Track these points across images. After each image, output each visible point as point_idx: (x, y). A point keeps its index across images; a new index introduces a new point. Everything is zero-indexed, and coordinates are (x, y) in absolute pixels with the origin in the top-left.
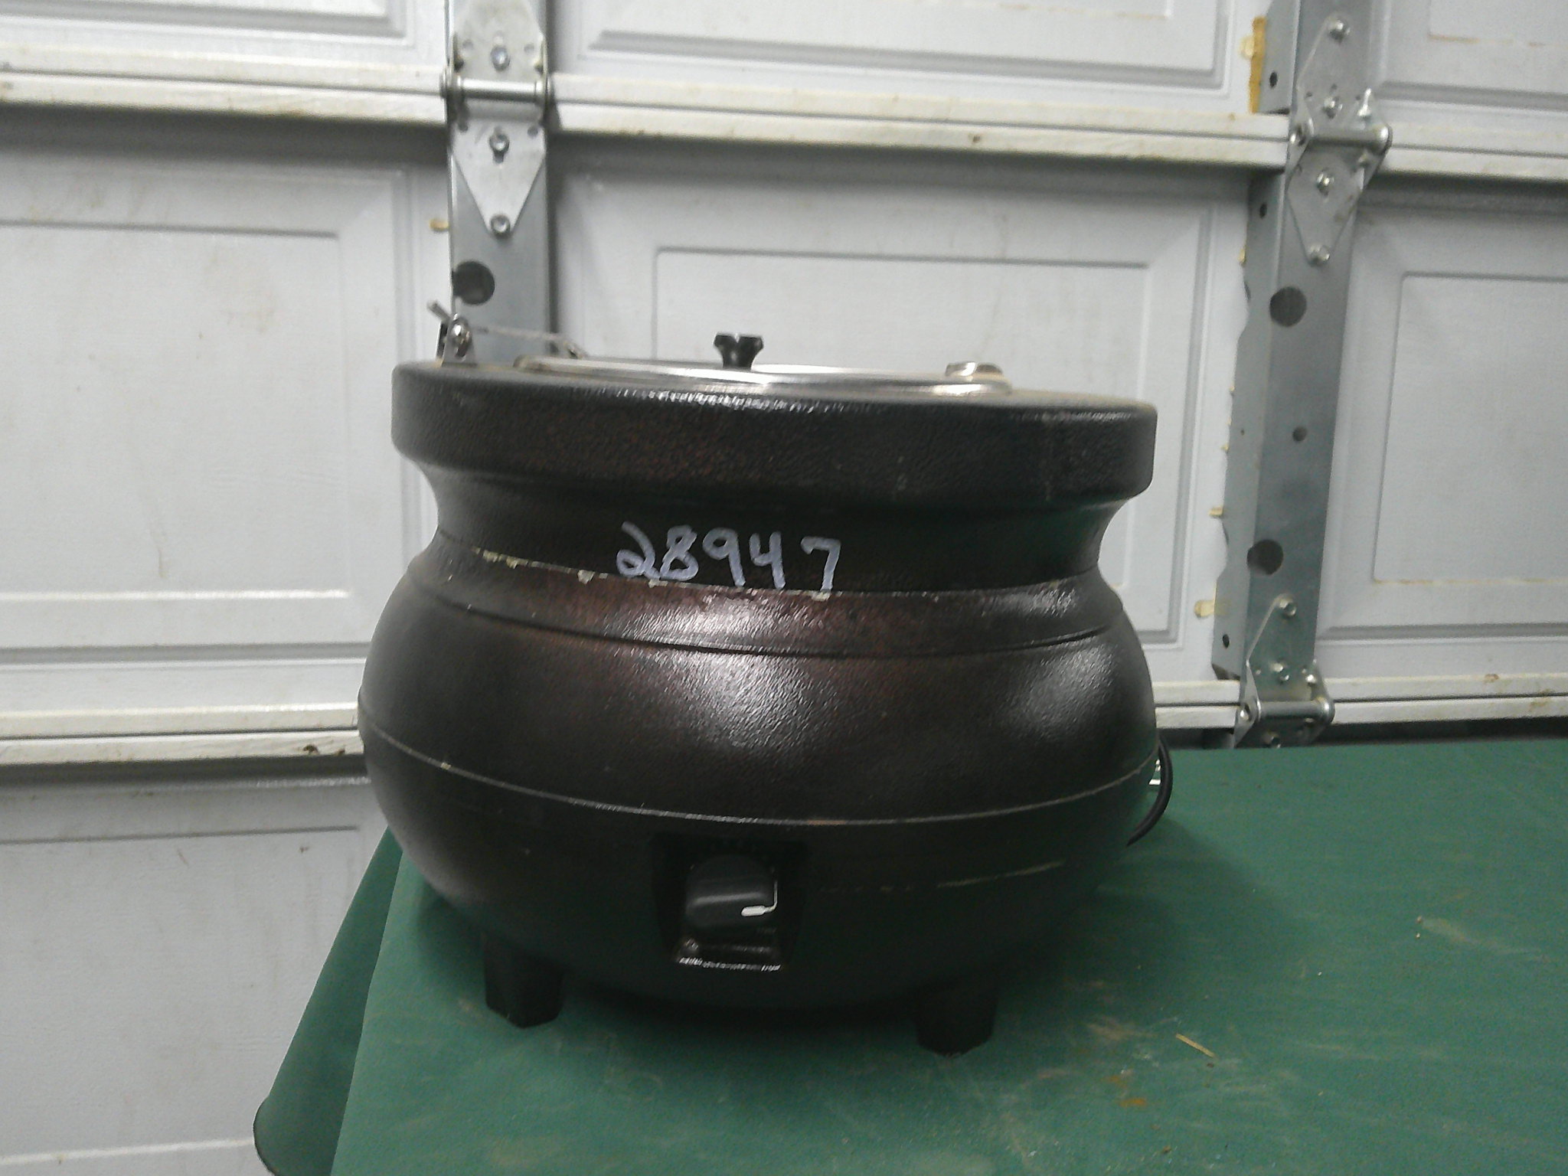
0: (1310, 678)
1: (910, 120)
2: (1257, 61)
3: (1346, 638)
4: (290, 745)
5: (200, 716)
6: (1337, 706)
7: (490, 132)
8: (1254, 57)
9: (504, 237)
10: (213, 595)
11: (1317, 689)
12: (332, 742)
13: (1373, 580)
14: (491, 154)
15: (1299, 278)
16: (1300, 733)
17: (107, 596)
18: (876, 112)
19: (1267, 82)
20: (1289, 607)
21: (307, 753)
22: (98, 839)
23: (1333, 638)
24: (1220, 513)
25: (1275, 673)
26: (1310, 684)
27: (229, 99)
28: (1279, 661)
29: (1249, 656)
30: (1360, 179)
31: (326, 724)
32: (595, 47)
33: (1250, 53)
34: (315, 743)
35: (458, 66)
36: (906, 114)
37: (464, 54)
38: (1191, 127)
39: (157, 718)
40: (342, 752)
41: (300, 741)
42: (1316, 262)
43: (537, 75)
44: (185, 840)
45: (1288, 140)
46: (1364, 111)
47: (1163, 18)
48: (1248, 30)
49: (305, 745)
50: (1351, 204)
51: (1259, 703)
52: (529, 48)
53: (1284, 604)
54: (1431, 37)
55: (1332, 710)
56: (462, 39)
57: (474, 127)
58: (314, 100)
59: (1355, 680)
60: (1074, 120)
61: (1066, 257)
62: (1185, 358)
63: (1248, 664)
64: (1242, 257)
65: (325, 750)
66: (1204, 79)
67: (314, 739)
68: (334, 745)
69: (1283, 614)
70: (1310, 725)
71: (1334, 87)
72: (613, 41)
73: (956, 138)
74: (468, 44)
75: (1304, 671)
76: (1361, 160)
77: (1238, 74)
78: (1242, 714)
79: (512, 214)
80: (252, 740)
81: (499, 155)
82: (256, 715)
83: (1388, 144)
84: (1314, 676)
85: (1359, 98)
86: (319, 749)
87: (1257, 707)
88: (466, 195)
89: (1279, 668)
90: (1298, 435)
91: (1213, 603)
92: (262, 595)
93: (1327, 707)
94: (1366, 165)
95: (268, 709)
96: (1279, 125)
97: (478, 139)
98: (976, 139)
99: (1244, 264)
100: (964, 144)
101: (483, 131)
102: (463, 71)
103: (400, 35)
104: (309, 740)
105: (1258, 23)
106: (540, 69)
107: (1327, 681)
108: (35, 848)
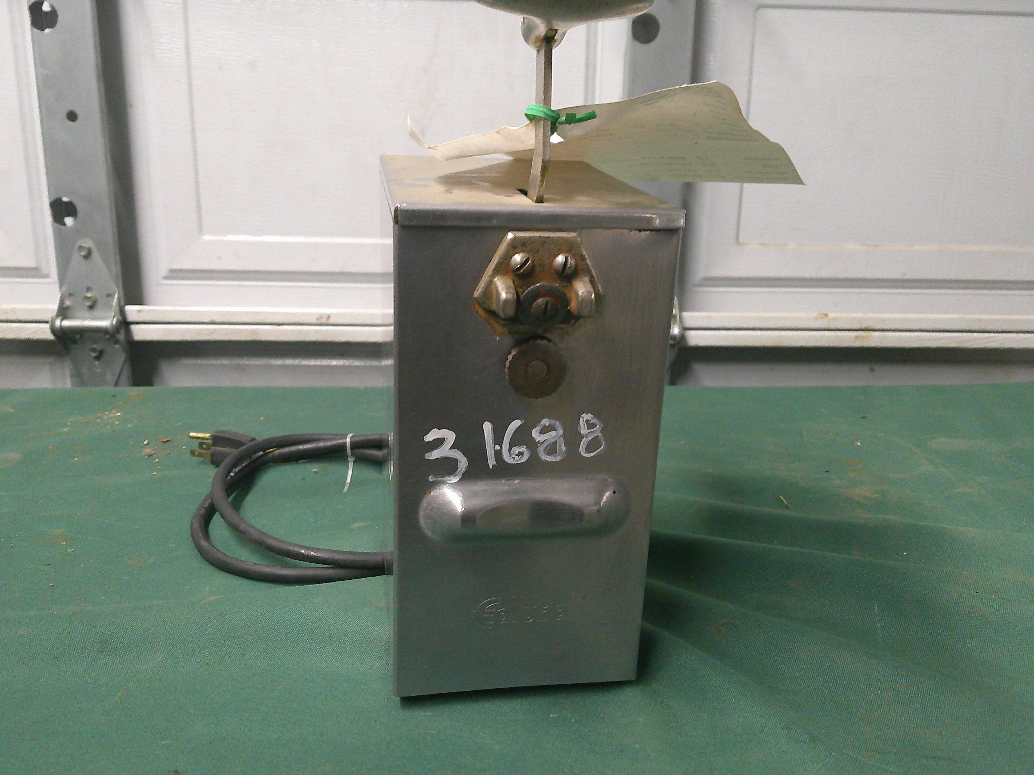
13: (737, 243)
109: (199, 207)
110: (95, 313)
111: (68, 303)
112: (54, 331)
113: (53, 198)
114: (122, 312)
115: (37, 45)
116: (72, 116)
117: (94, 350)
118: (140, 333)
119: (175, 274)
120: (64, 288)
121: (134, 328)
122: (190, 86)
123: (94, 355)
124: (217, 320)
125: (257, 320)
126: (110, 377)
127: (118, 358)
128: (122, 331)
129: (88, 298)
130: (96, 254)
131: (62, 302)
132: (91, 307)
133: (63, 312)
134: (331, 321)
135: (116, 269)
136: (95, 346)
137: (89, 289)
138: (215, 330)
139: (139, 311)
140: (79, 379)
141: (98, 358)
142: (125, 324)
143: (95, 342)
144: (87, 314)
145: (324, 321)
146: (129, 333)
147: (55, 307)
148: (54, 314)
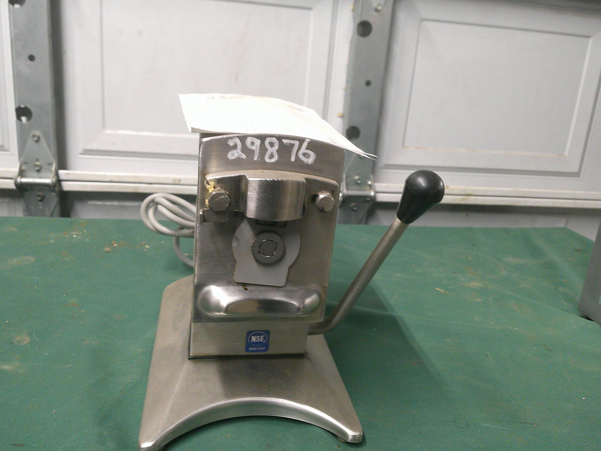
3: (390, 169)
11: (371, 187)
13: (404, 146)
15: (369, 17)
16: (364, 204)
23: (387, 168)
24: (340, 115)
26: (369, 185)
28: (357, 175)
29: (346, 172)
42: (376, 10)
51: (345, 190)
62: (327, 50)
63: (344, 176)
64: (352, 9)
70: (368, 201)
75: (368, 180)
78: (341, 195)
84: (372, 182)
89: (357, 178)
90: (368, 83)
93: (373, 194)
107: (376, 184)
109: (103, 114)
110: (42, 174)
111: (24, 168)
112: (16, 184)
113: (17, 106)
114: (57, 174)
115: (12, 15)
116: (31, 58)
117: (39, 196)
118: (67, 186)
119: (87, 152)
120: (22, 159)
121: (64, 184)
122: (102, 42)
123: (39, 198)
124: (114, 180)
125: (138, 180)
126: (47, 212)
127: (54, 200)
128: (57, 185)
129: (37, 166)
130: (43, 139)
131: (20, 167)
132: (38, 171)
133: (22, 173)
134: (182, 182)
135: (54, 148)
136: (39, 193)
137: (37, 160)
138: (112, 186)
139: (67, 174)
140: (28, 211)
141: (41, 201)
142: (59, 181)
143: (40, 191)
144: (35, 174)
145: (177, 182)
146: (60, 186)
147: (17, 170)
148: (17, 174)
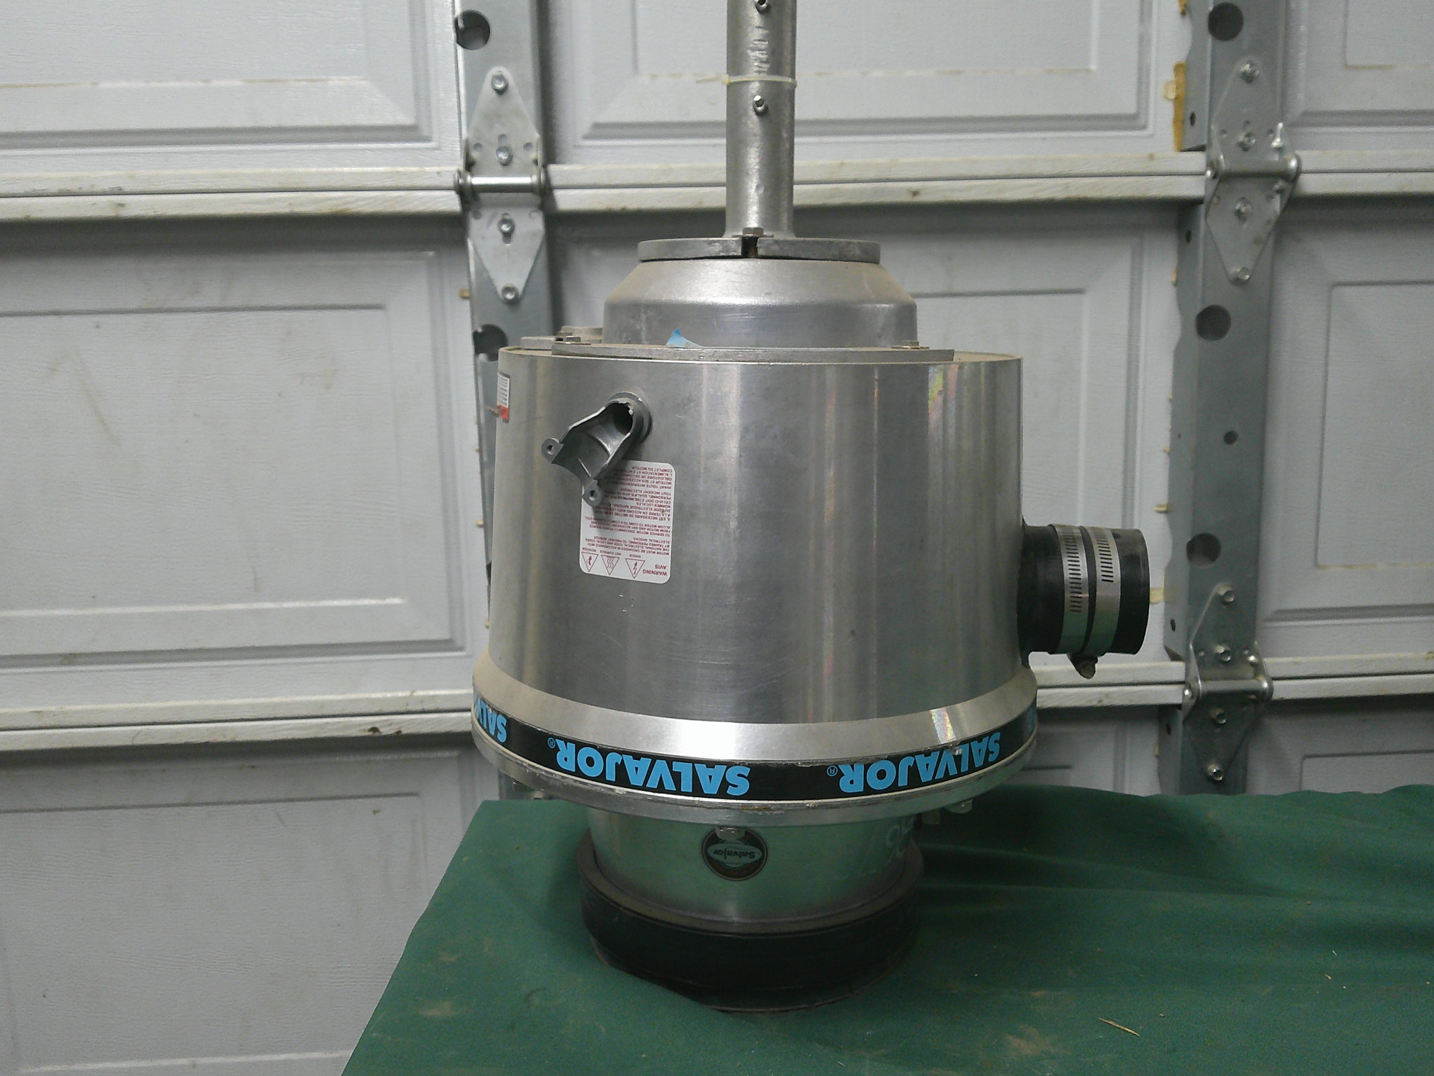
0: (1252, 658)
1: (855, 181)
2: (1179, 102)
3: (1289, 620)
4: (356, 727)
5: (287, 704)
6: (1276, 683)
7: (499, 218)
8: (1176, 98)
9: (514, 303)
10: (297, 604)
11: (1258, 668)
12: (391, 724)
13: (1316, 565)
14: (500, 236)
15: (1222, 297)
16: (1245, 708)
17: (216, 608)
18: (825, 177)
19: (1188, 122)
20: (1227, 593)
21: (370, 733)
22: (214, 804)
23: (1278, 620)
24: (1164, 509)
25: (1218, 654)
26: (1252, 664)
27: (290, 204)
28: (1221, 643)
29: (1192, 638)
30: (1277, 204)
31: (386, 710)
32: (586, 137)
33: (1172, 95)
34: (377, 726)
35: (470, 165)
36: (851, 177)
37: (475, 155)
38: (1113, 169)
39: (253, 706)
40: (399, 732)
41: (366, 724)
42: (1237, 281)
43: (534, 169)
44: (282, 804)
45: (1203, 174)
46: (1277, 142)
47: (1087, 71)
48: (1169, 76)
49: (369, 727)
50: (1269, 227)
51: (1200, 682)
52: (528, 146)
53: (1222, 592)
54: (1347, 67)
55: (1271, 689)
56: (473, 142)
57: (486, 213)
58: (358, 200)
59: (1299, 659)
60: (1002, 172)
61: (1007, 288)
62: (1123, 372)
63: (1191, 647)
64: (1174, 278)
65: (385, 731)
66: (1131, 122)
67: (377, 722)
68: (393, 727)
69: (1221, 600)
70: (1254, 701)
71: (1247, 123)
72: (603, 130)
73: (898, 193)
74: (478, 146)
75: (1246, 652)
76: (1277, 187)
77: (1162, 115)
78: (1187, 692)
79: (519, 284)
80: (327, 723)
81: (507, 236)
82: (331, 702)
83: (1299, 171)
84: (1256, 657)
85: (1272, 131)
86: (381, 730)
87: (1198, 686)
88: (481, 270)
89: (1221, 649)
90: (1230, 438)
91: (1162, 591)
92: (336, 603)
93: (1265, 685)
94: (1280, 192)
95: (339, 697)
96: (1197, 161)
97: (490, 223)
98: (915, 193)
99: (1176, 284)
100: (906, 198)
101: (493, 217)
102: (474, 169)
103: (427, 139)
104: (372, 723)
105: (1178, 68)
106: (536, 162)
107: (1266, 660)
108: (165, 811)
